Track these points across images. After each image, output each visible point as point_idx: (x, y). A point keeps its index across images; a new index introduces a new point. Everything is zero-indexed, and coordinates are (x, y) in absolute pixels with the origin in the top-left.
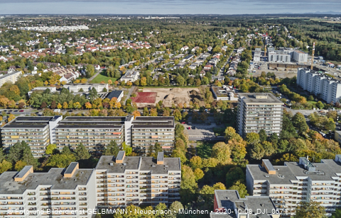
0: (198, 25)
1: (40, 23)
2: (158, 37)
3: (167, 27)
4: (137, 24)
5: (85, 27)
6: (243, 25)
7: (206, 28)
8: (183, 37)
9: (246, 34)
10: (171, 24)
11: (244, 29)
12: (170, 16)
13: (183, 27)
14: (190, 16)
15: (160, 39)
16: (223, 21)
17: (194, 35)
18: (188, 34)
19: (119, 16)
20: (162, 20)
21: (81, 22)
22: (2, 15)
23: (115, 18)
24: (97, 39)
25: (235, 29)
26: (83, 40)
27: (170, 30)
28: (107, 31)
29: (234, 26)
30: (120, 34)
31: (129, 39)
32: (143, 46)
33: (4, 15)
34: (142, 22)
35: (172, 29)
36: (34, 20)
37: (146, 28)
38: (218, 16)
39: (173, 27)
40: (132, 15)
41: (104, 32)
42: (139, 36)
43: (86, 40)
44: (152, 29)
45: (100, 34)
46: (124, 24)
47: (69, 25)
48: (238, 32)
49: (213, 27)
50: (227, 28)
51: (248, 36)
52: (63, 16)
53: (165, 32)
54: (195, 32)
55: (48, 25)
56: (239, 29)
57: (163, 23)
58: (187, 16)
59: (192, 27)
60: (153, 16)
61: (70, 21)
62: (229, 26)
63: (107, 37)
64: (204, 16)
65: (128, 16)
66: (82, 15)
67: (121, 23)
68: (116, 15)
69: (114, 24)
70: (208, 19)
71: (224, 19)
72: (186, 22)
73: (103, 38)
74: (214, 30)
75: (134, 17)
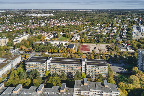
0: (101, 14)
1: (33, 13)
2: (85, 20)
3: (88, 15)
4: (74, 13)
5: (52, 15)
7: (106, 15)
8: (96, 19)
9: (126, 18)
10: (89, 13)
11: (124, 16)
12: (88, 10)
13: (95, 14)
14: (97, 10)
15: (86, 20)
16: (113, 12)
17: (101, 18)
18: (98, 18)
21: (50, 12)
23: (64, 11)
24: (58, 20)
25: (120, 16)
26: (52, 20)
29: (119, 14)
30: (67, 18)
31: (72, 20)
33: (18, 9)
34: (76, 13)
35: (90, 16)
36: (30, 11)
38: (110, 10)
39: (90, 15)
40: (71, 10)
41: (61, 17)
42: (76, 19)
43: (54, 20)
44: (81, 15)
45: (59, 18)
47: (45, 14)
48: (122, 17)
50: (116, 15)
52: (42, 10)
53: (87, 17)
54: (101, 17)
55: (37, 14)
57: (85, 13)
58: (95, 10)
59: (99, 15)
60: (80, 10)
61: (45, 12)
62: (116, 14)
64: (103, 10)
66: (50, 9)
67: (67, 13)
69: (64, 13)
70: (105, 11)
71: (113, 11)
72: (96, 13)
73: (61, 19)
74: (110, 16)
75: (72, 10)
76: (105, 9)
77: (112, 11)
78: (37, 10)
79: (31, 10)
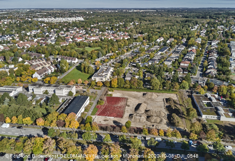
0: (171, 17)
2: (137, 28)
3: (145, 18)
4: (122, 16)
5: (81, 19)
6: (211, 17)
7: (179, 20)
8: (159, 28)
9: (216, 25)
10: (149, 16)
11: (212, 20)
12: (149, 9)
13: (159, 18)
14: (164, 9)
15: (138, 30)
16: (192, 14)
17: (168, 26)
18: (163, 25)
19: (110, 9)
20: (142, 12)
21: (80, 14)
23: (106, 11)
24: (86, 29)
25: (205, 21)
26: (75, 30)
27: (148, 22)
28: (96, 22)
29: (202, 18)
30: (106, 24)
31: (112, 29)
32: (122, 36)
34: (125, 15)
35: (149, 21)
37: (128, 20)
38: (187, 9)
39: (150, 18)
40: (119, 9)
41: (94, 23)
42: (121, 27)
43: (78, 30)
44: (133, 20)
45: (90, 24)
46: (112, 16)
47: (70, 17)
48: (208, 23)
49: (185, 19)
50: (196, 19)
51: (218, 27)
52: (69, 10)
53: (143, 23)
54: (169, 24)
55: (55, 17)
56: (208, 21)
57: (142, 15)
58: (162, 9)
59: (166, 19)
60: (135, 9)
61: (72, 13)
62: (198, 17)
63: (95, 28)
64: (175, 9)
65: (116, 9)
66: (83, 9)
67: (109, 15)
68: (107, 9)
69: (104, 16)
70: (179, 12)
71: (193, 12)
72: (161, 15)
73: (92, 28)
74: (186, 22)
75: (121, 10)
76: (178, 9)
77: (191, 12)
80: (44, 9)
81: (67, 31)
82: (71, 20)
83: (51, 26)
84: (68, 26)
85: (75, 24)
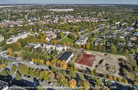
0: (126, 9)
1: (56, 8)
2: (103, 16)
3: (109, 10)
4: (95, 9)
5: (72, 10)
7: (130, 11)
8: (117, 16)
10: (111, 8)
12: (111, 5)
13: (118, 10)
14: (122, 5)
15: (104, 17)
17: (123, 15)
18: (120, 14)
19: (88, 5)
21: (71, 7)
22: (45, 4)
24: (74, 16)
26: (68, 16)
27: (110, 12)
28: (80, 12)
30: (85, 13)
31: (89, 16)
32: (95, 20)
34: (97, 8)
35: (111, 12)
37: (98, 11)
39: (112, 10)
40: (94, 4)
42: (94, 15)
43: (70, 16)
44: (101, 11)
45: (77, 13)
47: (66, 9)
49: (134, 11)
52: (66, 5)
53: (108, 13)
55: (59, 9)
57: (107, 8)
58: (120, 5)
59: (122, 10)
60: (103, 5)
61: (67, 7)
63: (79, 15)
64: (129, 5)
65: (92, 5)
66: (73, 4)
67: (88, 8)
68: (87, 5)
69: (84, 9)
70: (131, 7)
72: (119, 8)
73: (77, 15)
74: (135, 13)
75: (95, 5)
76: (131, 5)
78: (62, 5)
79: (57, 5)
80: (53, 5)
81: (64, 16)
82: (66, 10)
83: (56, 13)
84: (65, 14)
85: (68, 13)
